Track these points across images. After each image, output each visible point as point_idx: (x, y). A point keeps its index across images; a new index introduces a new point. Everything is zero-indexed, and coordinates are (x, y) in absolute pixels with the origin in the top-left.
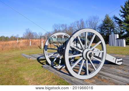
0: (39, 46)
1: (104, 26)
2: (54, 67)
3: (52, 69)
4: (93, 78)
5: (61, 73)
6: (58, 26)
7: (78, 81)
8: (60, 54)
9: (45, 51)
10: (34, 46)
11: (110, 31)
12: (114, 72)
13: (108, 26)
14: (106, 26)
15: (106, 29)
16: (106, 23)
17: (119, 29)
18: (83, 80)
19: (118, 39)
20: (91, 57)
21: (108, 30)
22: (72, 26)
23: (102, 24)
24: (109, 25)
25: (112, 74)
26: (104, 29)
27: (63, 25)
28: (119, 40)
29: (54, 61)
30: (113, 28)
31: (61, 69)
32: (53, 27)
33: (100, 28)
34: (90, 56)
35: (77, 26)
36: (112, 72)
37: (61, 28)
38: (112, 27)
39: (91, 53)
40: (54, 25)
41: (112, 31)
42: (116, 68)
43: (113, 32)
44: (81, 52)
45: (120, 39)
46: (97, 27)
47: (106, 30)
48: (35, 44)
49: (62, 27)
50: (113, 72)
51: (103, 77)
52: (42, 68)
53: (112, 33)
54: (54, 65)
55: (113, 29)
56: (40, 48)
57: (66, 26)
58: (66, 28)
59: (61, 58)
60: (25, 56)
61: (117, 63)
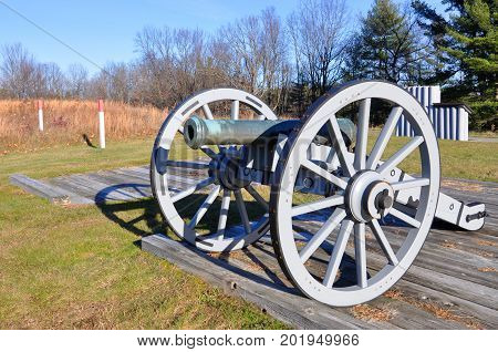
0: (85, 136)
1: (368, 41)
2: (198, 244)
3: (192, 256)
4: (385, 297)
5: (244, 279)
6: (163, 38)
7: (335, 319)
8: (223, 186)
9: (157, 175)
10: (61, 132)
11: (393, 65)
12: (465, 266)
13: (383, 43)
14: (375, 45)
15: (377, 56)
16: (376, 31)
17: (433, 58)
18: (345, 310)
19: (436, 106)
20: (384, 208)
21: (382, 60)
22: (226, 41)
23: (360, 33)
24: (391, 39)
25: (458, 275)
26: (365, 56)
27: (182, 36)
28: (442, 110)
29: (198, 220)
30: (406, 53)
31: (226, 252)
32: (138, 40)
33: (349, 51)
34: (380, 206)
35: (247, 40)
36: (454, 267)
37: (175, 50)
38: (402, 50)
39: (385, 192)
40: (141, 32)
41: (399, 65)
42: (465, 248)
43: (404, 71)
44: (337, 188)
45: (445, 107)
46: (336, 50)
47: (377, 63)
48: (60, 123)
49: (178, 41)
50: (459, 268)
51: (425, 293)
52: (137, 249)
53: (401, 74)
54: (198, 240)
55: (407, 56)
56: (90, 144)
57: (196, 37)
58: (198, 49)
59: (226, 206)
60: (33, 185)
61: (463, 224)
